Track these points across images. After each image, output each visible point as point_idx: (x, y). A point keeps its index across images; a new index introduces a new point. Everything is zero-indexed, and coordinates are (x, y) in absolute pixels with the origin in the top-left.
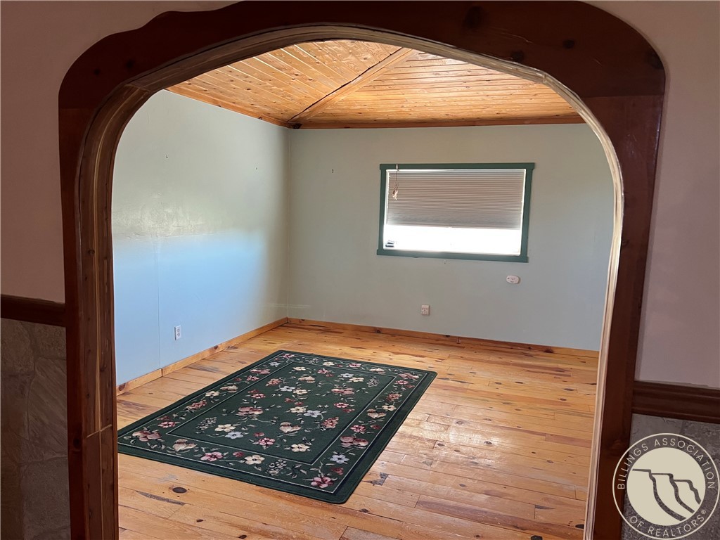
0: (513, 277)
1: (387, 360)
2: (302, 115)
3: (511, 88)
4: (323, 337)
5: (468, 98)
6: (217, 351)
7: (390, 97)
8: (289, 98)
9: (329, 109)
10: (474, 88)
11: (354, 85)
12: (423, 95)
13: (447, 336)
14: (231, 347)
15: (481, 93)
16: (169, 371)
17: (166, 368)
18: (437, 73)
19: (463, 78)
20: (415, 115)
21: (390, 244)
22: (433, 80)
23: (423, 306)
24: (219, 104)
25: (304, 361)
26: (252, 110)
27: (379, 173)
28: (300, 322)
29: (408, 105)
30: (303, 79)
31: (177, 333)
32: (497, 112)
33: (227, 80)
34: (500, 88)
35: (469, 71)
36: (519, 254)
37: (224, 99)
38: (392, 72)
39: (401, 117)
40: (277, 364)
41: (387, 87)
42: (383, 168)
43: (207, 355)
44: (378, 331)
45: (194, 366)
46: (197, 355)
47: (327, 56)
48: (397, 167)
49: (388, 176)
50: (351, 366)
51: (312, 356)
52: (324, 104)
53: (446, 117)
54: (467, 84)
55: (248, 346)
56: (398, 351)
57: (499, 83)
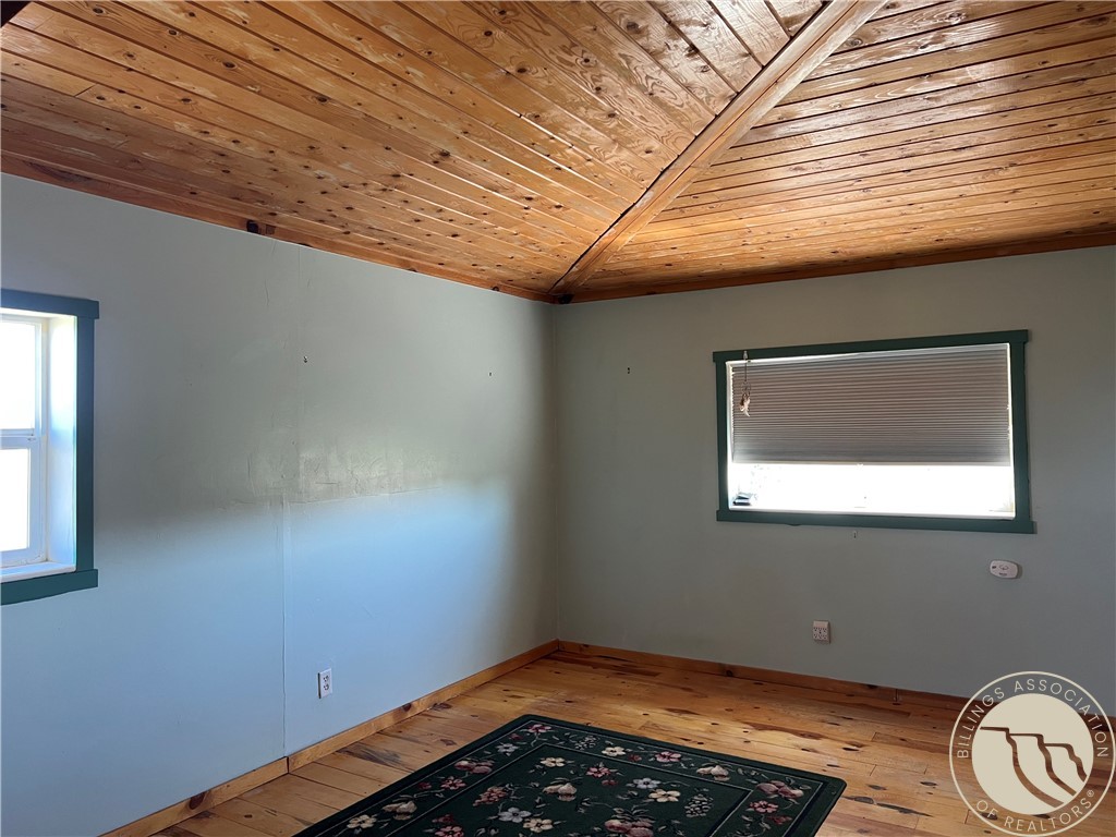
0: (1005, 564)
1: (739, 744)
2: (570, 279)
3: (958, 182)
4: (619, 684)
5: (872, 214)
6: (409, 714)
7: (715, 227)
8: (533, 247)
9: (611, 262)
10: (880, 191)
11: (644, 209)
12: (779, 217)
13: (872, 687)
14: (440, 704)
15: (897, 200)
16: (303, 761)
17: (296, 755)
18: (797, 166)
19: (853, 173)
20: (772, 256)
21: (742, 500)
22: (793, 183)
23: (816, 624)
24: (413, 267)
25: (567, 743)
26: (479, 276)
27: (712, 367)
28: (581, 650)
29: (755, 240)
30: (548, 208)
31: (323, 684)
32: (937, 237)
33: (408, 219)
34: (934, 183)
35: (863, 153)
36: (1013, 515)
37: (419, 257)
38: (709, 175)
39: (748, 265)
40: (512, 748)
41: (707, 208)
42: (720, 359)
43: (388, 723)
44: (729, 672)
45: (357, 750)
46: (367, 725)
47: (569, 151)
48: (745, 355)
49: (730, 374)
50: (660, 759)
51: (587, 729)
52: (601, 252)
53: (834, 257)
54: (864, 183)
55: (470, 702)
56: (763, 720)
57: (932, 173)
